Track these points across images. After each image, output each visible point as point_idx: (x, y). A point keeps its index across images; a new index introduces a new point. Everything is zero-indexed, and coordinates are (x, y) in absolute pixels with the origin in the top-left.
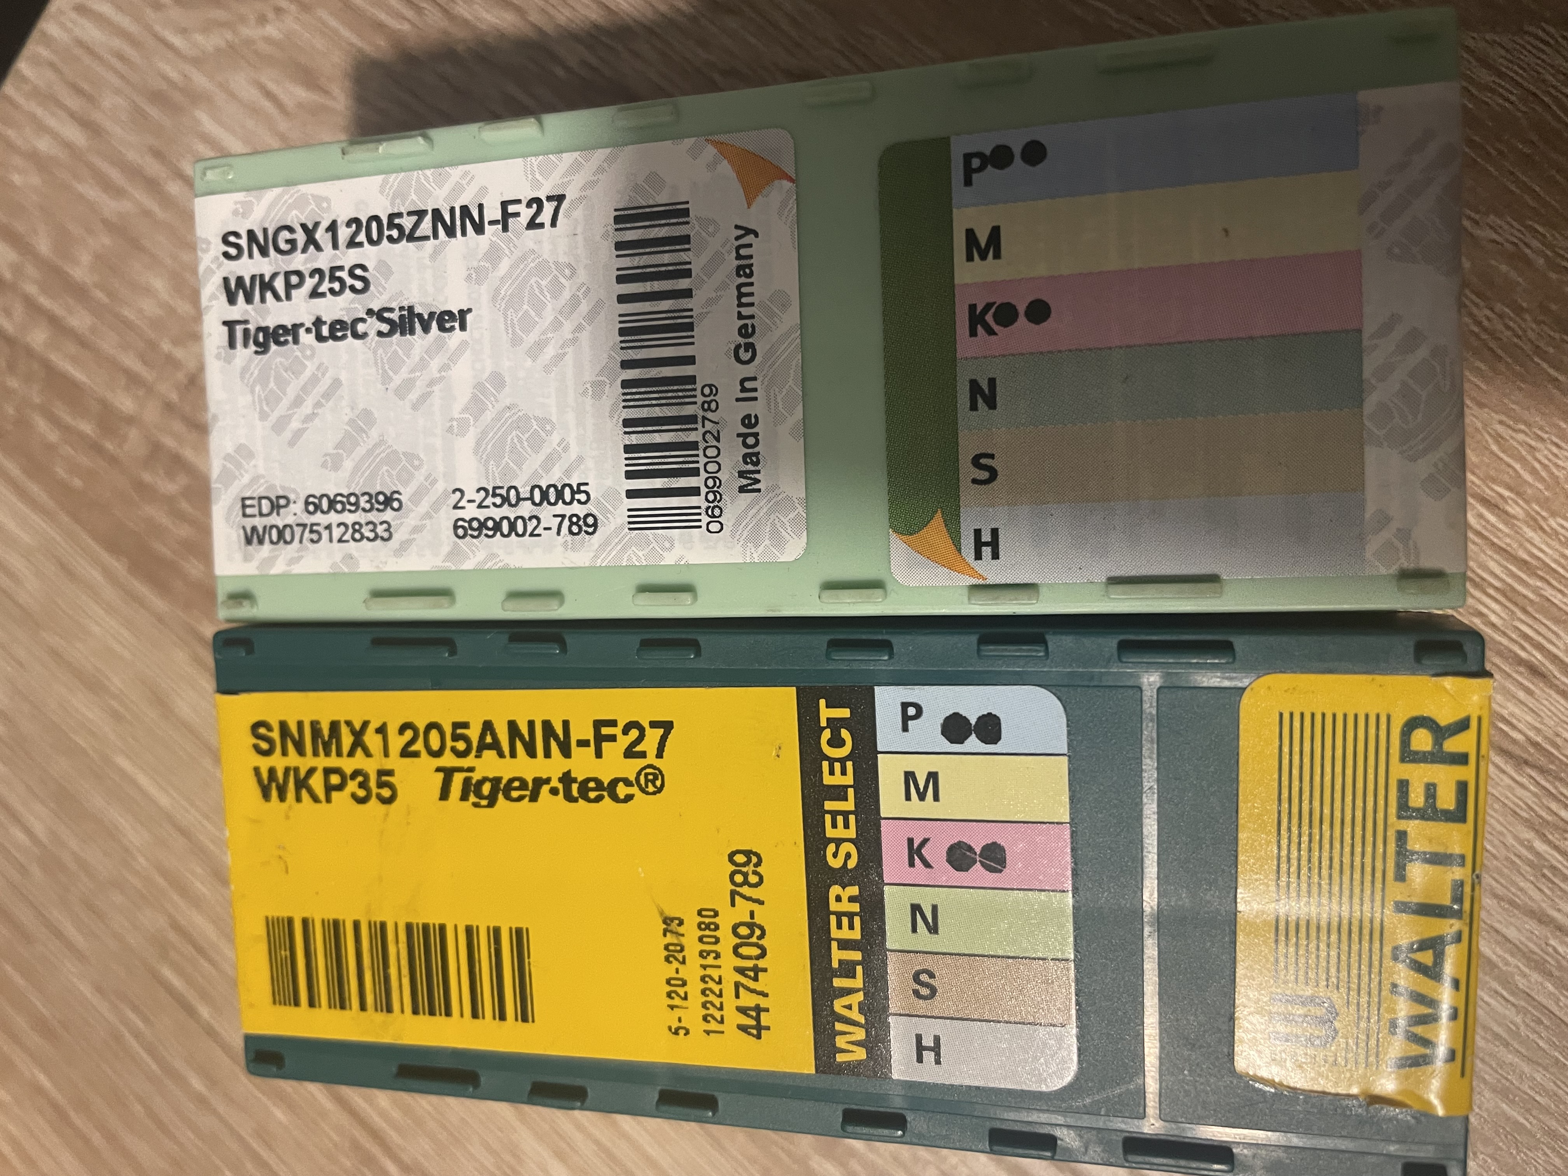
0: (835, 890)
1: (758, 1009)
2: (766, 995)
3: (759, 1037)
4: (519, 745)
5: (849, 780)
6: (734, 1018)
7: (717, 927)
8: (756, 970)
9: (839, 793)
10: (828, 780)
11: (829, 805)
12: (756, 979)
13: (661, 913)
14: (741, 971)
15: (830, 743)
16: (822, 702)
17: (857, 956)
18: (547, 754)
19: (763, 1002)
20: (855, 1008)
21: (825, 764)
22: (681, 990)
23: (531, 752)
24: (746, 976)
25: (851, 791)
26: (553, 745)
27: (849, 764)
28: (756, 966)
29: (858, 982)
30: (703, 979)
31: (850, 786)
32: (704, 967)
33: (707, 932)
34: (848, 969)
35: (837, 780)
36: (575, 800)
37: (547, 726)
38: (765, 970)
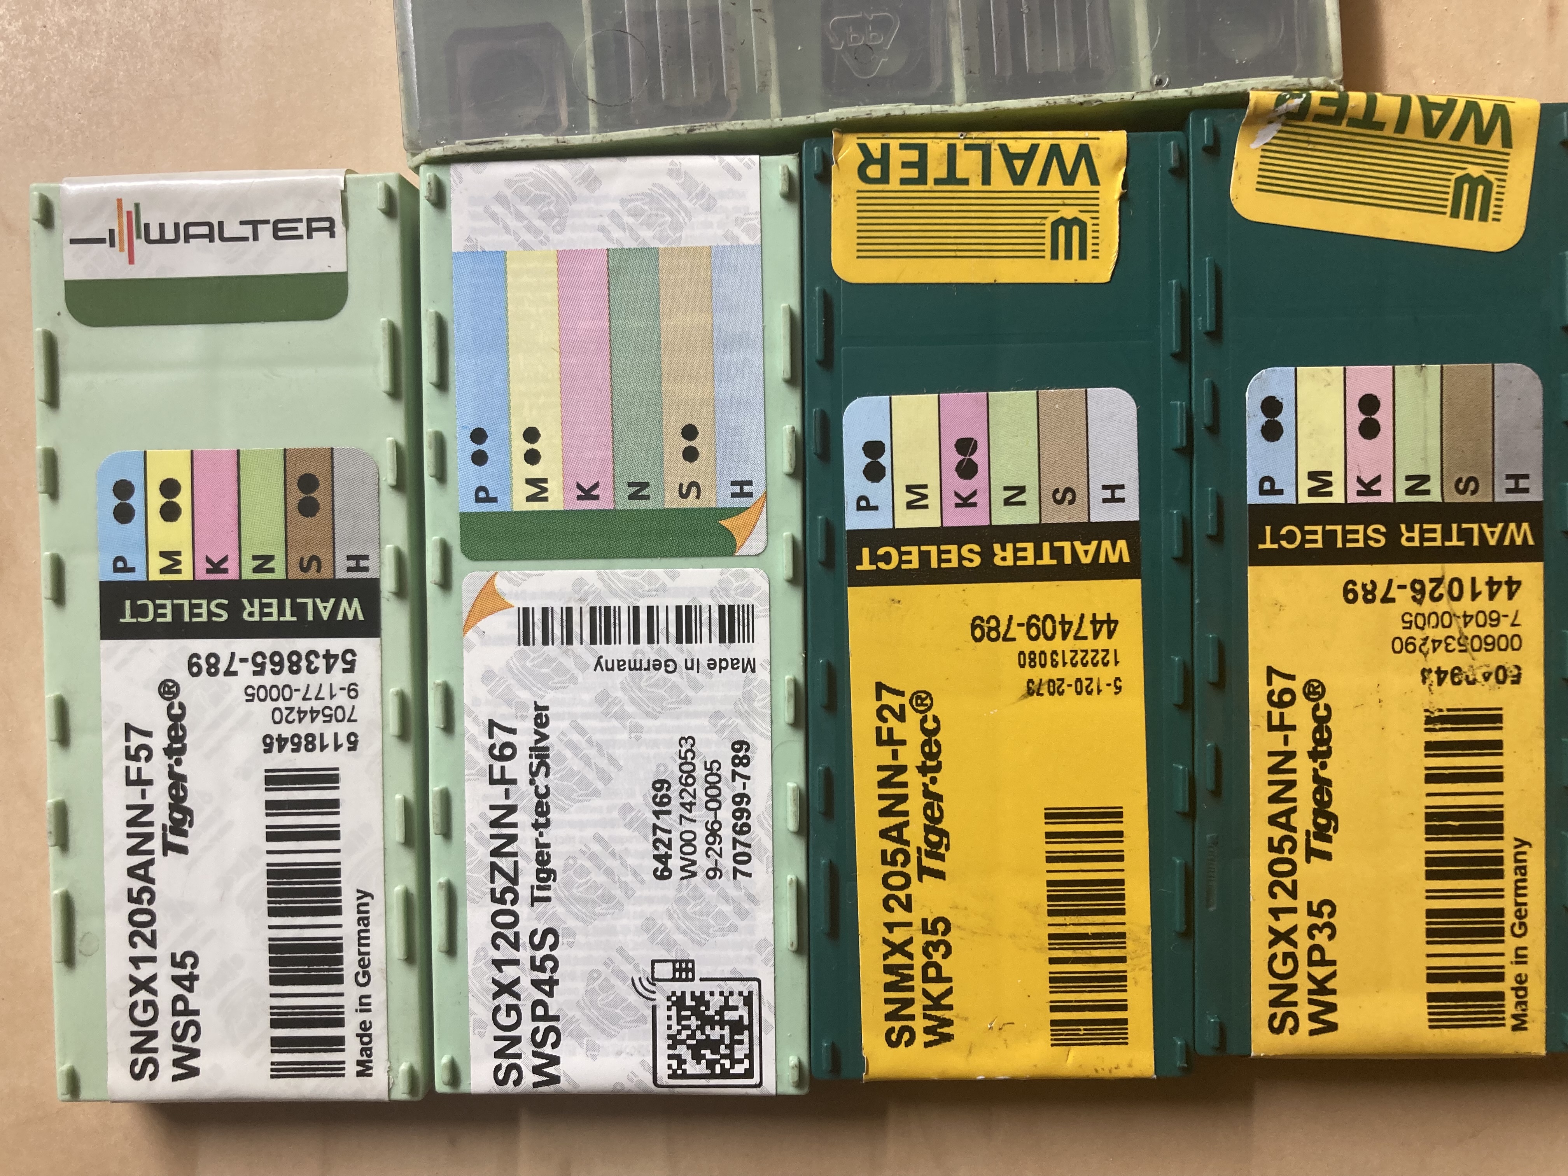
0: (997, 561)
1: (1094, 622)
2: (1082, 616)
3: (1116, 622)
4: (898, 808)
5: (914, 550)
6: (1103, 641)
7: (1032, 652)
8: (1063, 622)
9: (924, 557)
10: (915, 565)
11: (934, 564)
12: (1071, 623)
13: (1024, 697)
14: (1065, 636)
15: (888, 562)
16: (858, 568)
17: (1046, 546)
18: (904, 785)
19: (1088, 618)
20: (1086, 547)
21: (904, 566)
22: (1085, 683)
23: (904, 798)
24: (1069, 630)
25: (923, 548)
26: (897, 779)
27: (903, 549)
28: (1060, 623)
29: (1067, 545)
30: (1074, 665)
31: (919, 549)
32: (1064, 664)
33: (1037, 660)
34: (1057, 553)
35: (915, 558)
36: (940, 763)
37: (882, 784)
38: (1063, 616)
